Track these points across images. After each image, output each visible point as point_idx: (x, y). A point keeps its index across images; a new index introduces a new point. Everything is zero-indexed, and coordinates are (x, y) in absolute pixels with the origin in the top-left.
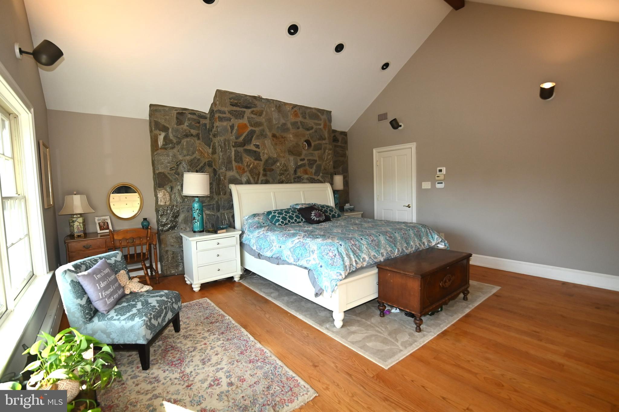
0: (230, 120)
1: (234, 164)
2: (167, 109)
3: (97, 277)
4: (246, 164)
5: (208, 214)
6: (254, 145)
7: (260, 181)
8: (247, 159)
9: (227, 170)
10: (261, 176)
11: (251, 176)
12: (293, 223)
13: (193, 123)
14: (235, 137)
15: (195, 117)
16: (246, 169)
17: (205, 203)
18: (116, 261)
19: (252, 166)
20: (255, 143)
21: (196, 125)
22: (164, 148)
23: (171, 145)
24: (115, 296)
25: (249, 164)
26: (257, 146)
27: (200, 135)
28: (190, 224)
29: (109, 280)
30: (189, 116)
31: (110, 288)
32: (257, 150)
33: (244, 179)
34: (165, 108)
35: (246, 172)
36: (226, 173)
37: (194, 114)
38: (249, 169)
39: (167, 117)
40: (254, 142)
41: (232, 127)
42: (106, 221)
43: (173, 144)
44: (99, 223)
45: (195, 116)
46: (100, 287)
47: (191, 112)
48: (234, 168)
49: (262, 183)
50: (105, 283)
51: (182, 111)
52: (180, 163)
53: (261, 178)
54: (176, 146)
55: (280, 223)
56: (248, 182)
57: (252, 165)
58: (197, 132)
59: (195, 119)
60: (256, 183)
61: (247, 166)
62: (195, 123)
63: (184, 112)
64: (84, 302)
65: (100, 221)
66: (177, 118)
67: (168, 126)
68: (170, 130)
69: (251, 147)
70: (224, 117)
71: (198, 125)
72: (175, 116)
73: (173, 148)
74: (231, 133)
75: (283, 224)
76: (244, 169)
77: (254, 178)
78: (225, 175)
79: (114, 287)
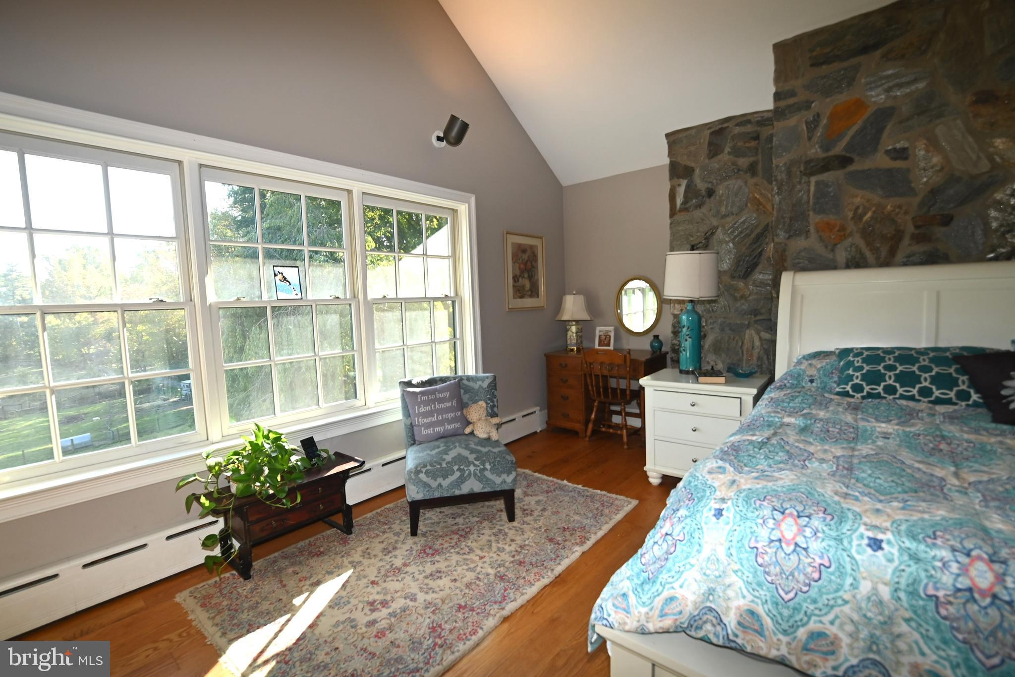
0: (807, 105)
1: (814, 219)
2: (693, 132)
3: (421, 398)
4: (850, 214)
5: (765, 340)
6: (887, 152)
7: (900, 256)
8: (857, 197)
9: (789, 238)
10: (906, 241)
11: (868, 244)
12: (912, 398)
13: (740, 144)
14: (821, 147)
15: (749, 128)
16: (851, 227)
17: (761, 314)
18: (480, 387)
19: (872, 218)
20: (890, 147)
21: (747, 145)
22: (685, 209)
23: (694, 201)
24: (437, 429)
25: (860, 211)
26: (901, 154)
27: (760, 166)
28: (723, 355)
29: (435, 407)
30: (738, 130)
31: (433, 416)
32: (899, 164)
33: (841, 255)
34: (689, 132)
35: (851, 234)
36: (786, 245)
37: (749, 122)
38: (861, 226)
39: (692, 148)
40: (888, 142)
41: (812, 126)
42: (609, 334)
43: (700, 198)
44: (600, 336)
45: (749, 126)
46: (418, 410)
47: (739, 121)
48: (812, 229)
49: (905, 264)
50: (427, 408)
51: (720, 126)
52: (713, 234)
53: (906, 246)
54: (707, 200)
55: (848, 388)
56: (856, 263)
57: (869, 215)
58: (752, 159)
59: (749, 133)
60: (886, 262)
61: (852, 218)
62: (745, 143)
63: (725, 125)
64: (408, 423)
65: (601, 333)
66: (710, 144)
67: (693, 165)
68: (697, 172)
69: (881, 160)
70: (789, 107)
71: (753, 144)
72: (707, 142)
73: (699, 206)
74: (810, 139)
75: (859, 395)
76: (843, 228)
77: (875, 250)
78: (784, 250)
79: (440, 418)
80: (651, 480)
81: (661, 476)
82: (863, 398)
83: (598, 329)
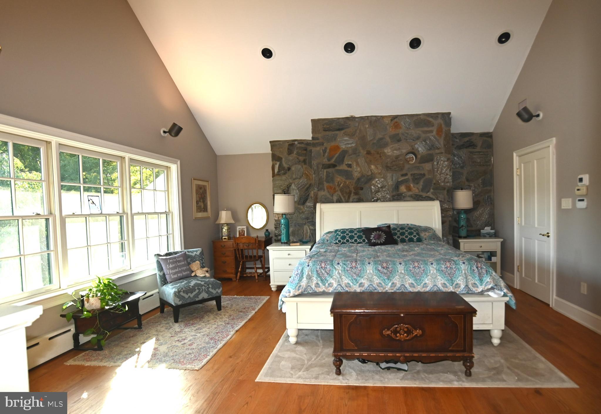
0: (322, 144)
1: (326, 184)
2: (281, 143)
3: (169, 261)
4: (337, 184)
5: (312, 229)
6: (346, 164)
7: (351, 199)
8: (339, 179)
9: (318, 190)
10: (352, 194)
11: (342, 194)
12: (353, 243)
13: (300, 151)
14: (327, 159)
15: (303, 146)
16: (337, 188)
17: (310, 219)
18: (196, 254)
19: (343, 186)
20: (347, 163)
21: (303, 152)
22: (278, 174)
23: (282, 171)
24: (179, 275)
25: (339, 183)
26: (349, 166)
27: (307, 161)
28: (296, 237)
29: (177, 264)
30: (299, 145)
31: (177, 269)
32: (349, 169)
33: (335, 198)
34: (279, 142)
35: (337, 191)
36: (317, 193)
37: (302, 143)
38: (340, 188)
39: (281, 149)
40: (347, 161)
41: (325, 151)
42: (244, 230)
43: (285, 170)
44: (239, 231)
45: (303, 145)
46: (169, 267)
47: (299, 142)
48: (326, 188)
49: (352, 202)
50: (173, 265)
51: (292, 143)
52: (290, 186)
53: (353, 196)
54: (288, 172)
55: (337, 242)
56: (339, 201)
57: (342, 185)
58: (304, 158)
59: (303, 147)
60: (347, 201)
61: (337, 185)
62: (301, 151)
63: (294, 143)
65: (240, 230)
66: (288, 149)
67: (281, 156)
68: (283, 159)
69: (344, 167)
70: (317, 143)
71: (305, 152)
72: (287, 148)
73: (285, 174)
74: (324, 156)
76: (335, 189)
77: (344, 197)
78: (317, 195)
79: (180, 269)
80: (273, 289)
81: (276, 287)
82: (341, 244)
83: (238, 227)
